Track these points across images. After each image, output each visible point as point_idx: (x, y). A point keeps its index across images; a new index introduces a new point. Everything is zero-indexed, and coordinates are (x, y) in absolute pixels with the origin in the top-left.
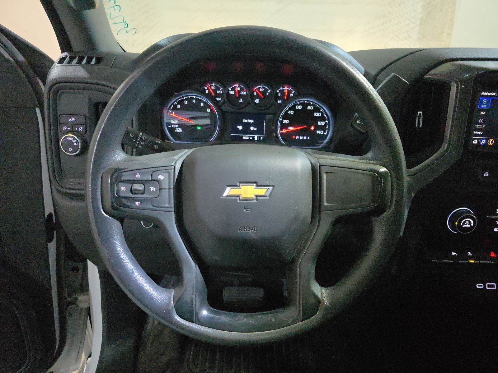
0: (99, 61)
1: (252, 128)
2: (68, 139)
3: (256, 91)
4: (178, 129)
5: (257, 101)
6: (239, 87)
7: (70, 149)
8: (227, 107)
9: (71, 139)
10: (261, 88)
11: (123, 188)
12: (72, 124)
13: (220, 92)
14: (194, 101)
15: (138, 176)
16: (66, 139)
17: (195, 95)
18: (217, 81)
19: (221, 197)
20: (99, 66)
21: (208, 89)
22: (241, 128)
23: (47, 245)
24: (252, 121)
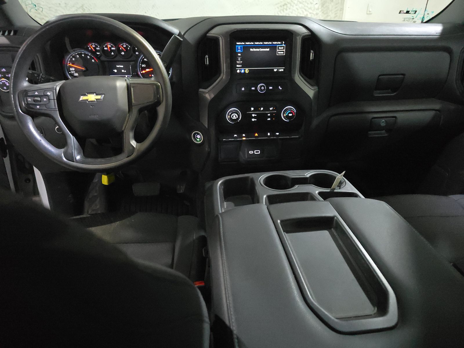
0: (15, 33)
1: (123, 71)
2: (2, 82)
3: (121, 47)
4: (75, 74)
5: (123, 53)
6: (110, 45)
7: (5, 88)
8: (103, 58)
9: (5, 81)
10: (124, 45)
11: (29, 100)
12: (4, 72)
13: (98, 48)
14: (83, 55)
15: (36, 93)
16: (1, 82)
17: (83, 52)
18: (95, 42)
19: (79, 101)
20: (16, 36)
21: (90, 47)
22: (116, 71)
23: (3, 159)
24: (122, 66)
